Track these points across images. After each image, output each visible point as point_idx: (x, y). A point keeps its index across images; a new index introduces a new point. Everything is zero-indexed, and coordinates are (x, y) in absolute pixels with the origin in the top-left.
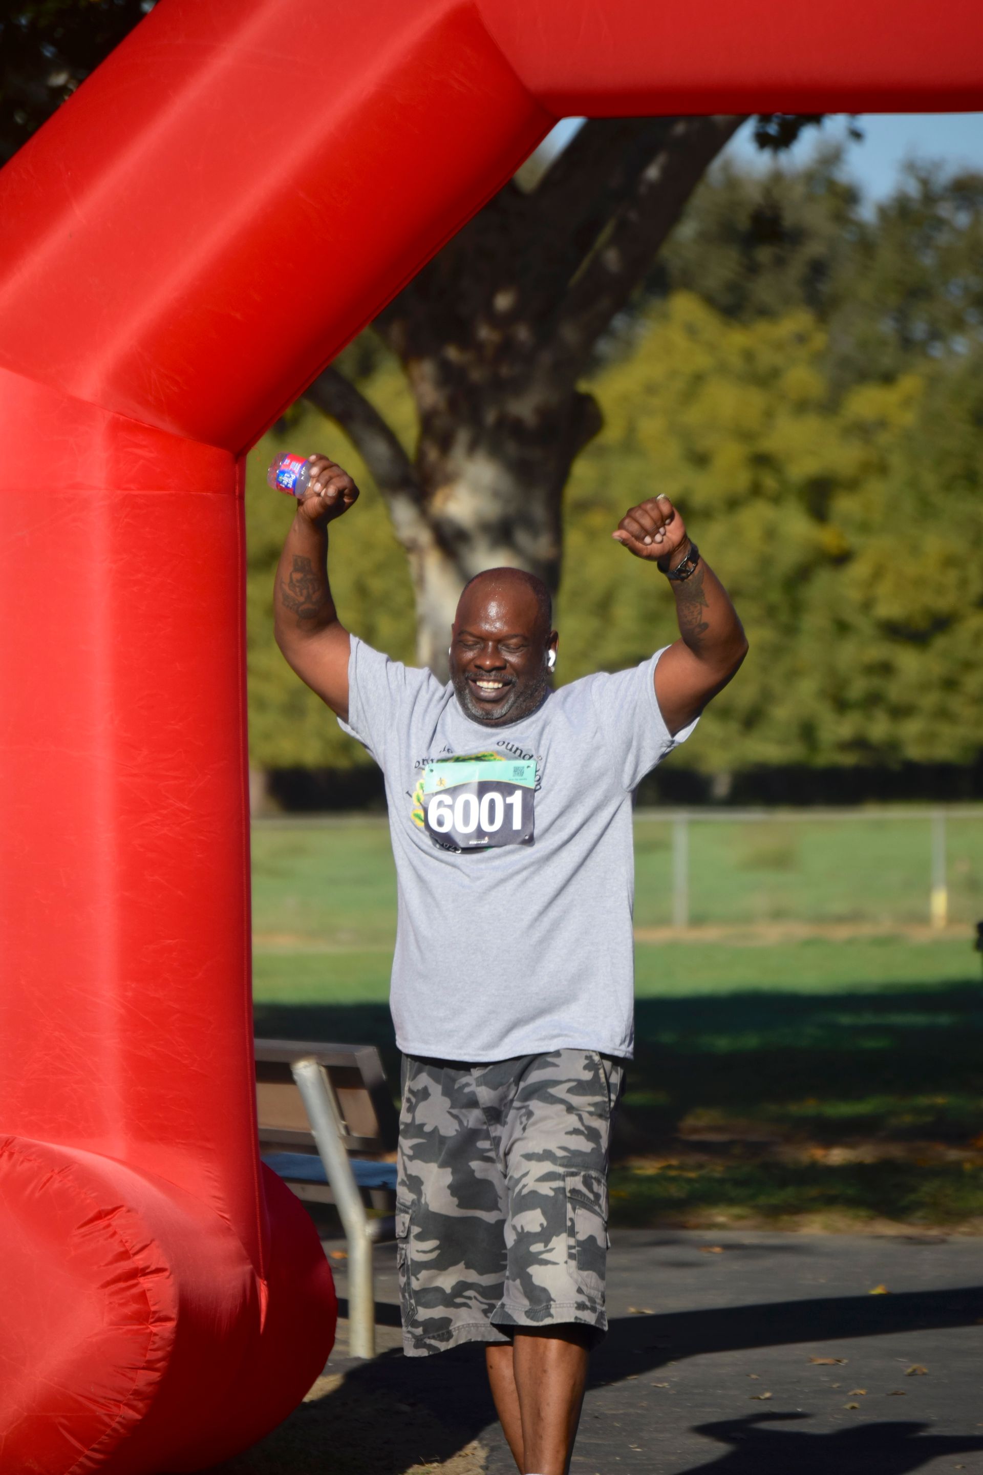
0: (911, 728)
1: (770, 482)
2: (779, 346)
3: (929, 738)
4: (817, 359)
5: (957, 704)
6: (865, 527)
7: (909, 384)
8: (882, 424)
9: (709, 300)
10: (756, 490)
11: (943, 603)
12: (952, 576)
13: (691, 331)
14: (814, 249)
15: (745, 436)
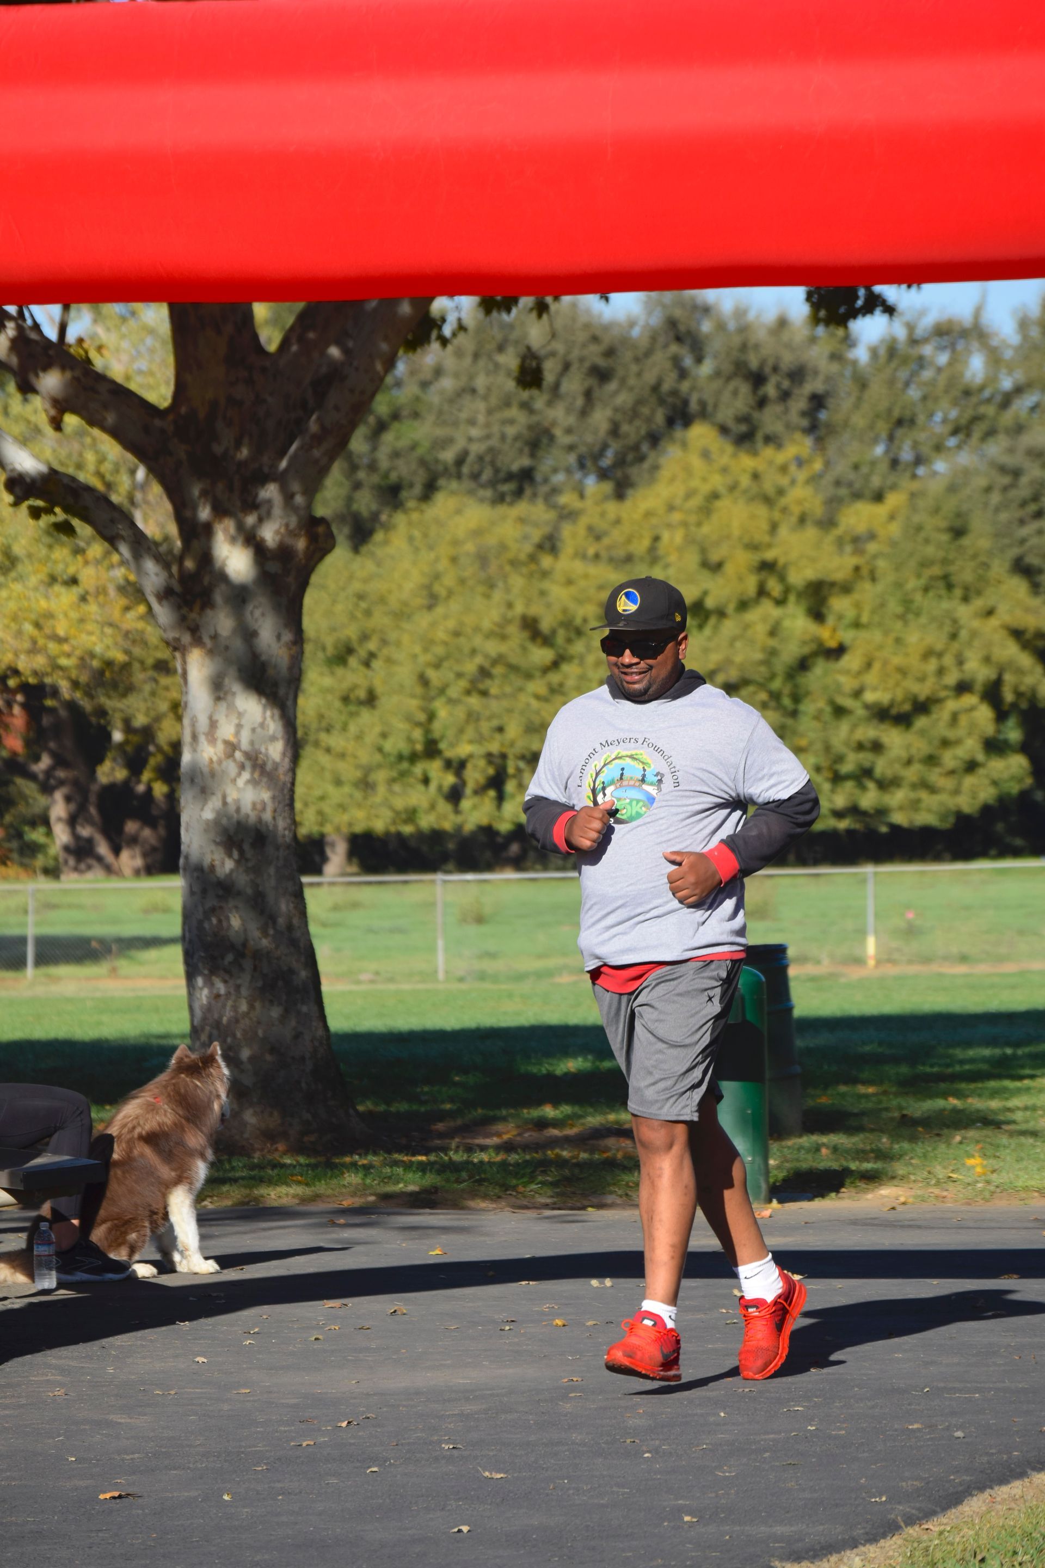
0: (897, 797)
1: (774, 587)
2: (784, 469)
3: (915, 805)
4: (814, 480)
5: (935, 776)
6: (857, 625)
7: (893, 500)
8: (872, 536)
9: (724, 430)
10: (762, 592)
11: (923, 691)
12: (932, 665)
13: (706, 455)
14: (814, 385)
15: (753, 547)
